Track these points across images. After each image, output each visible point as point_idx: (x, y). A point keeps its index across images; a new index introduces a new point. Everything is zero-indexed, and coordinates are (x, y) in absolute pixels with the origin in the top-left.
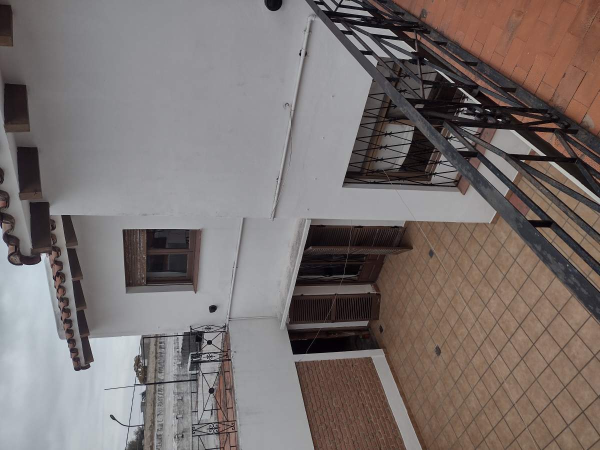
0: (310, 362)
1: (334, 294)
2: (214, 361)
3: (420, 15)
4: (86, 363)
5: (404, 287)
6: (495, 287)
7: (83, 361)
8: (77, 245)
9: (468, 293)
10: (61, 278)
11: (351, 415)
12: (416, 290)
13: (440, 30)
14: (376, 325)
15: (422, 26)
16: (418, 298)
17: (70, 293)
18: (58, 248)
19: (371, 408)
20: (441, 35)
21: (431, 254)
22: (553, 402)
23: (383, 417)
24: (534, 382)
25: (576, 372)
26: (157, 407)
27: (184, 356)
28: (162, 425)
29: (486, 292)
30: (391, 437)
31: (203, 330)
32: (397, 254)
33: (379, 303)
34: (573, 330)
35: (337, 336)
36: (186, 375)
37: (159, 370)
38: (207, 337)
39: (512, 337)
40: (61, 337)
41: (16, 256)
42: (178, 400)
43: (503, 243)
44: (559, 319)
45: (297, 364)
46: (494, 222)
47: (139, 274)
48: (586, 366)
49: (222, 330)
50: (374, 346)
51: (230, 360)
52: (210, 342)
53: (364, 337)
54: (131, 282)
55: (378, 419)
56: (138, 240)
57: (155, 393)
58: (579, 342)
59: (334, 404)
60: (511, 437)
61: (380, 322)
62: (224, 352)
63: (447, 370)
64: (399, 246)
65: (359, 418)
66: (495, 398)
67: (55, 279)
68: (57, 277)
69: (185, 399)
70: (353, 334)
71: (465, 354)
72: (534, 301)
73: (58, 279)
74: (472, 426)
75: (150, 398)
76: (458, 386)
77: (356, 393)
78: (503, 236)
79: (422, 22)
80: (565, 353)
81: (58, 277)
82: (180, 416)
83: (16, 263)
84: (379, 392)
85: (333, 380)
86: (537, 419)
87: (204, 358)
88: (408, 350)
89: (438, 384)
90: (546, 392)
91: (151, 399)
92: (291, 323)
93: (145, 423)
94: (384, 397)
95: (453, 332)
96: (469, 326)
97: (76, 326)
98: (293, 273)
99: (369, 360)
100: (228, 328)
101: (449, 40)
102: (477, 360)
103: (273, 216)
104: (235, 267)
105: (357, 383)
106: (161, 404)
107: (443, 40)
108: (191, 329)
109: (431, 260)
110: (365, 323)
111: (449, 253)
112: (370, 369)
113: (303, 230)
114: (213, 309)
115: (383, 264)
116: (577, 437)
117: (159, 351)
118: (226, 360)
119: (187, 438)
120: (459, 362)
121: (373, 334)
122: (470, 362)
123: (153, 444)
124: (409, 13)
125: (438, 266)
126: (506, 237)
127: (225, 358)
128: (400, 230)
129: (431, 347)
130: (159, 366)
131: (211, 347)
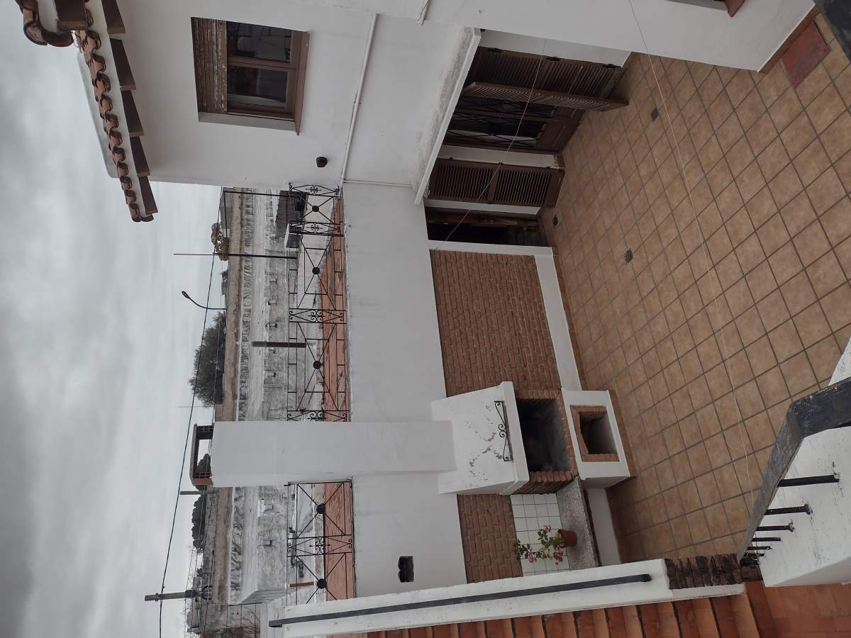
0: (450, 253)
1: (497, 162)
2: (321, 234)
4: (147, 214)
5: (602, 163)
6: (735, 174)
7: (143, 210)
8: (125, 32)
9: (692, 179)
10: (104, 83)
11: (494, 323)
12: (618, 169)
14: (549, 215)
16: (619, 180)
17: (119, 109)
18: (97, 34)
19: (523, 318)
21: (655, 114)
22: (769, 334)
23: (535, 331)
24: (751, 307)
25: (813, 299)
26: (243, 288)
27: (280, 227)
28: (250, 311)
29: (721, 179)
30: (542, 355)
31: (307, 191)
32: (603, 110)
33: (561, 184)
34: (830, 244)
35: (492, 223)
36: (282, 252)
37: (246, 241)
38: (312, 200)
39: (740, 247)
40: (111, 174)
41: (36, 28)
42: (271, 282)
43: (768, 105)
44: (817, 227)
45: (433, 253)
46: (765, 71)
47: (216, 94)
48: (829, 293)
49: (333, 194)
50: (541, 242)
51: (343, 236)
52: (316, 209)
53: (529, 230)
54: (205, 105)
55: (529, 332)
56: (214, 37)
57: (240, 270)
58: (833, 261)
59: (475, 308)
60: (699, 371)
61: (557, 211)
62: (334, 224)
63: (635, 281)
64: (608, 98)
65: (504, 327)
66: (691, 323)
67: (95, 83)
68: (98, 82)
69: (280, 282)
70: (515, 223)
71: (666, 262)
72: (787, 198)
73: (100, 83)
74: (650, 353)
75: (234, 276)
76: (645, 303)
77: (506, 297)
78: (772, 94)
80: (807, 275)
81: (100, 80)
82: (273, 301)
83: (37, 40)
84: (536, 300)
85: (478, 278)
86: (740, 353)
87: (307, 228)
88: (586, 252)
89: (618, 298)
90: (764, 321)
91: (236, 277)
92: (430, 197)
93: (227, 307)
94: (542, 307)
95: (657, 233)
96: (682, 225)
97: (130, 159)
98: (442, 121)
99: (531, 260)
100: (342, 193)
102: (680, 273)
103: (423, 16)
104: (357, 102)
105: (509, 285)
106: (249, 284)
108: (291, 187)
109: (652, 125)
110: (533, 211)
111: (683, 116)
112: (530, 272)
113: (466, 52)
114: (322, 162)
115: (578, 125)
116: (786, 379)
117: (245, 217)
118: (337, 235)
119: (282, 328)
120: (654, 273)
121: (543, 227)
122: (670, 274)
123: (238, 331)
125: (659, 135)
126: (775, 98)
127: (336, 232)
128: (616, 72)
129: (621, 250)
130: (245, 237)
131: (318, 215)
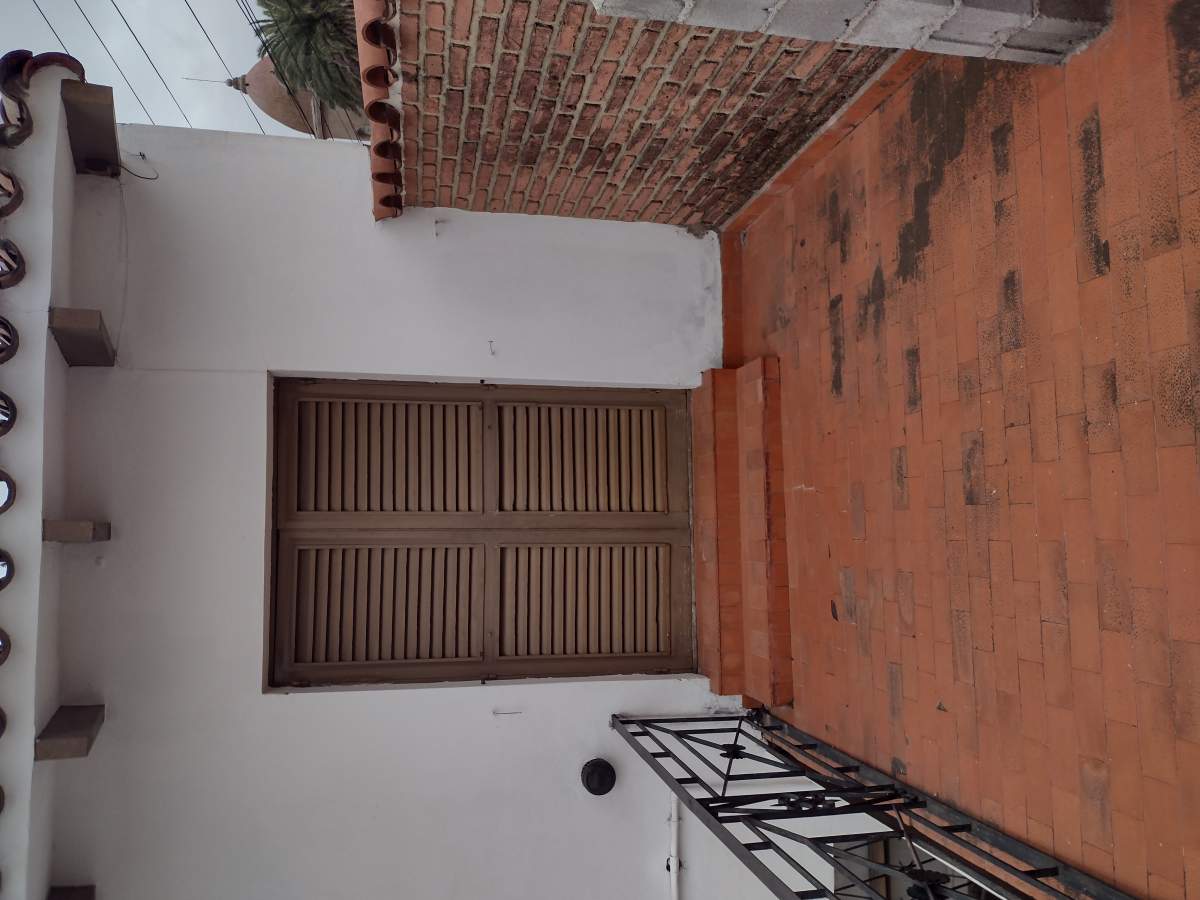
3: (893, 768)
13: (944, 797)
15: (905, 792)
20: (950, 807)
79: (900, 781)
101: (974, 819)
107: (960, 821)
124: (868, 765)
